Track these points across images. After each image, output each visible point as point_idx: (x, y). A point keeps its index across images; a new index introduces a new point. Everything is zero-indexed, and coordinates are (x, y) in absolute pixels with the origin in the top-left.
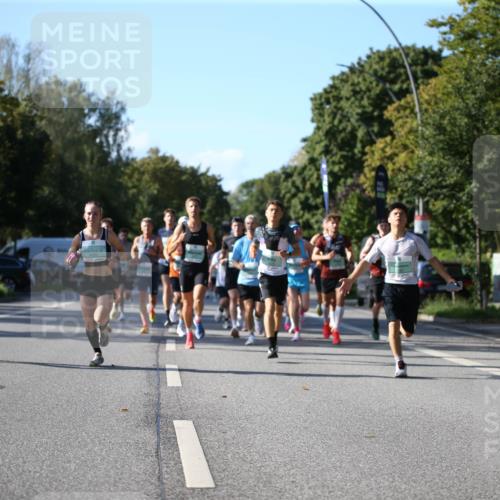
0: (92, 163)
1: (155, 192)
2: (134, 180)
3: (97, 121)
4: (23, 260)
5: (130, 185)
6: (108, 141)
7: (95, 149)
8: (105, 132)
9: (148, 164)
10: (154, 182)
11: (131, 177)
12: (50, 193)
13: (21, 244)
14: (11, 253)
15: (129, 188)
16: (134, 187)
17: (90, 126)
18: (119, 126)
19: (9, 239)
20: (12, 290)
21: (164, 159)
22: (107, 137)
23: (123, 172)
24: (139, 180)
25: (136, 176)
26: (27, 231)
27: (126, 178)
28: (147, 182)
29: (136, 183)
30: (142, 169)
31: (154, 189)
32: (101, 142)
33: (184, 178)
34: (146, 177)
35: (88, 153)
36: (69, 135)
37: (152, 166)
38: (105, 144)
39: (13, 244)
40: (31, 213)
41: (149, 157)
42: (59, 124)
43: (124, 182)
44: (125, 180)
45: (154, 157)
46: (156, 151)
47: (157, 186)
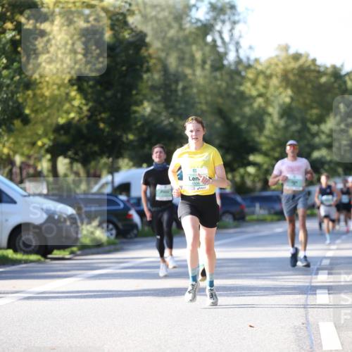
0: (203, 68)
1: (288, 100)
2: (259, 87)
3: (208, 13)
4: (123, 197)
5: (254, 93)
6: (222, 38)
7: (207, 49)
8: (218, 28)
9: (277, 65)
10: (286, 88)
11: (254, 83)
12: (153, 110)
13: (120, 178)
14: (108, 190)
15: (254, 98)
16: (261, 95)
17: (198, 20)
18: (236, 18)
19: (104, 172)
20: (113, 238)
21: (297, 57)
22: (220, 33)
23: (243, 78)
24: (266, 87)
25: (261, 81)
26: (126, 161)
27: (249, 84)
28: (277, 88)
29: (262, 90)
30: (268, 72)
31: (286, 96)
32: (214, 41)
33: (323, 80)
34: (275, 81)
35: (198, 56)
36: (172, 33)
37: (281, 66)
38: (219, 43)
39: (109, 178)
40: (131, 137)
41: (277, 56)
42: (157, 20)
43: (247, 91)
44: (247, 88)
45: (283, 55)
46: (286, 48)
47: (289, 92)
